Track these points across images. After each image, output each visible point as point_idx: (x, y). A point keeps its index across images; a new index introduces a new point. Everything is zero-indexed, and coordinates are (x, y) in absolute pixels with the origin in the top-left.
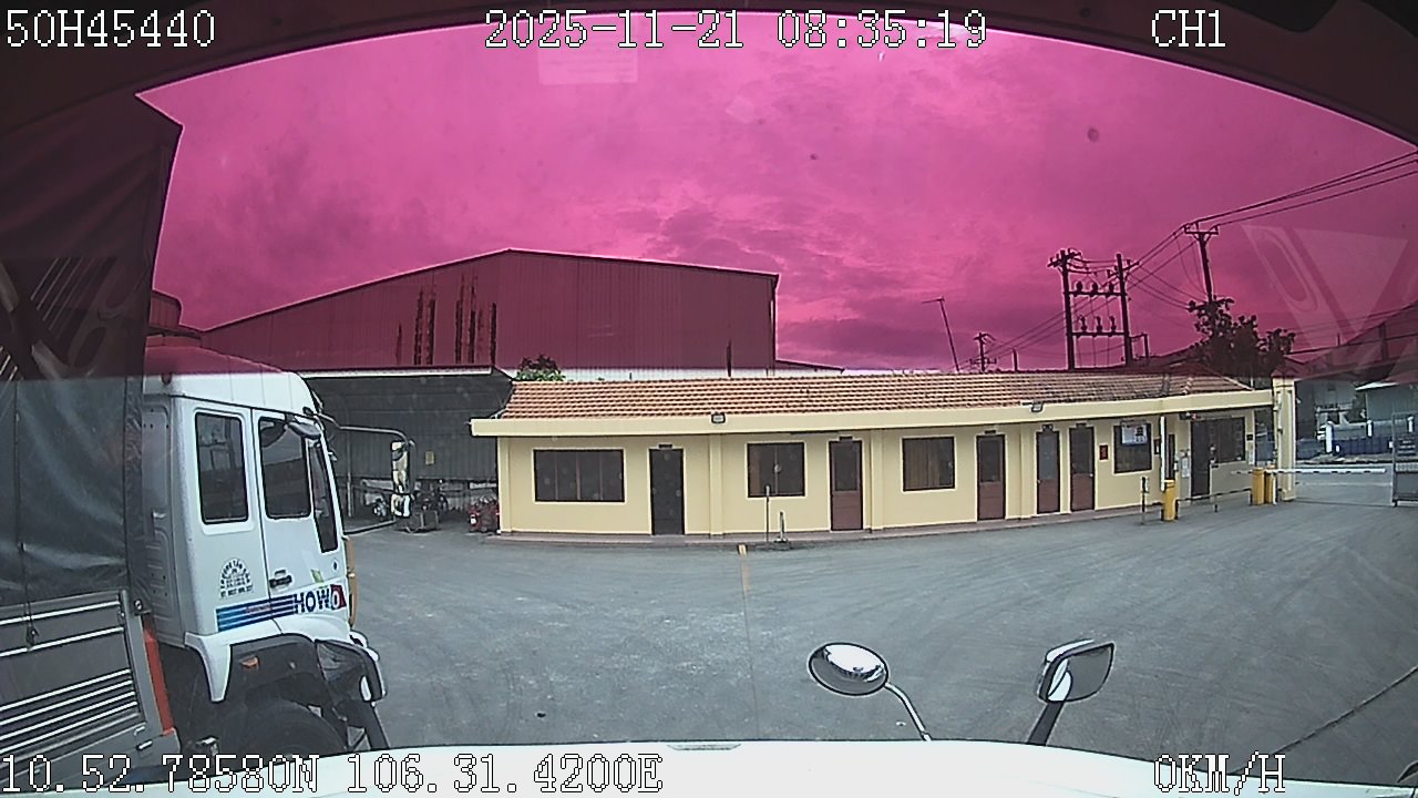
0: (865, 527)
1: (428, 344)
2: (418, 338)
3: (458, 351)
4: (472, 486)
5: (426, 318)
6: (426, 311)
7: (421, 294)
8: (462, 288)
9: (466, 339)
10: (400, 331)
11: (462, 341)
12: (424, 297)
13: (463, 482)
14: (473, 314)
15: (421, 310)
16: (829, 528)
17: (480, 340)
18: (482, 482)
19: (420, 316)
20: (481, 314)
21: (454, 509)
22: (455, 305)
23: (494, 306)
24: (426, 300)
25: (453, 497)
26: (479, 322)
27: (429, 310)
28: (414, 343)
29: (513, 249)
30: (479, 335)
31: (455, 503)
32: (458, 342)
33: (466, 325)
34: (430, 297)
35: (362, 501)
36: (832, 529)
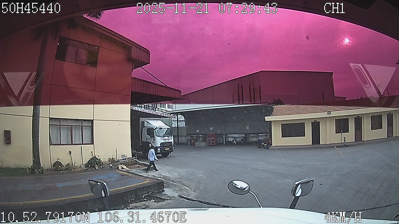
0: (362, 140)
1: (242, 98)
2: (239, 96)
3: (251, 99)
4: (259, 134)
5: (240, 91)
6: (240, 89)
7: (238, 85)
8: (250, 82)
9: (252, 95)
10: (233, 95)
11: (252, 96)
12: (239, 85)
13: (257, 134)
14: (254, 89)
15: (239, 89)
16: (354, 141)
17: (257, 96)
18: (262, 133)
19: (239, 90)
20: (256, 88)
21: (254, 141)
22: (248, 86)
23: (260, 86)
24: (240, 86)
25: (254, 138)
26: (256, 90)
27: (241, 88)
28: (238, 97)
29: (263, 70)
30: (256, 94)
31: (255, 140)
32: (250, 97)
33: (252, 92)
34: (241, 85)
35: (227, 141)
36: (355, 141)
